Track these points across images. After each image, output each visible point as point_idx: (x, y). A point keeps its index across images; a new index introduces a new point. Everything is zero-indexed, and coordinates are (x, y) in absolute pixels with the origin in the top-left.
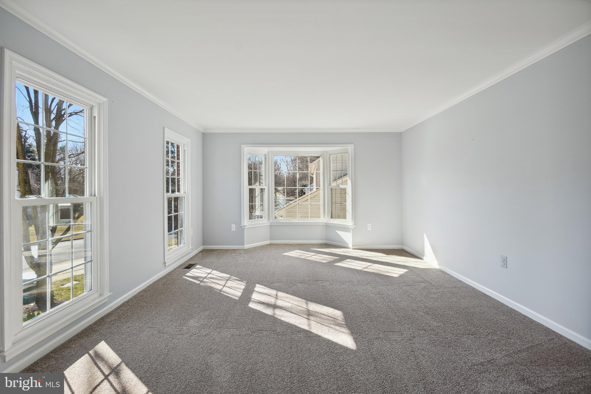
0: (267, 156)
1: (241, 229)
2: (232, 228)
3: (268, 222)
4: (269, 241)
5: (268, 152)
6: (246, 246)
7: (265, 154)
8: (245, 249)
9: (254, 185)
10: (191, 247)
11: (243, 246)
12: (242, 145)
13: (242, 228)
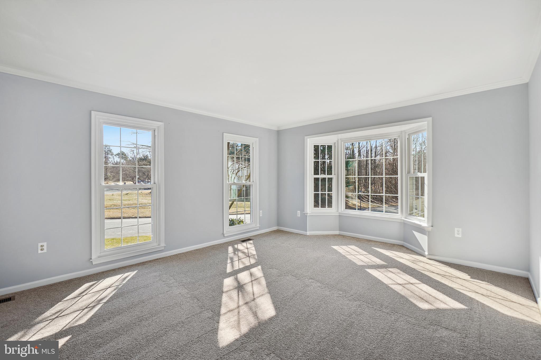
0: (336, 145)
1: (304, 216)
2: (298, 214)
3: (337, 212)
4: (338, 232)
5: (337, 140)
6: (308, 233)
7: (335, 143)
8: (308, 235)
9: (321, 174)
10: (258, 225)
11: (306, 232)
12: (305, 137)
13: (306, 215)
